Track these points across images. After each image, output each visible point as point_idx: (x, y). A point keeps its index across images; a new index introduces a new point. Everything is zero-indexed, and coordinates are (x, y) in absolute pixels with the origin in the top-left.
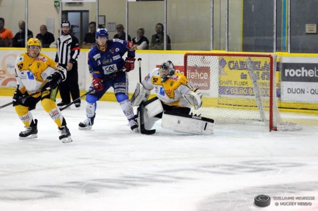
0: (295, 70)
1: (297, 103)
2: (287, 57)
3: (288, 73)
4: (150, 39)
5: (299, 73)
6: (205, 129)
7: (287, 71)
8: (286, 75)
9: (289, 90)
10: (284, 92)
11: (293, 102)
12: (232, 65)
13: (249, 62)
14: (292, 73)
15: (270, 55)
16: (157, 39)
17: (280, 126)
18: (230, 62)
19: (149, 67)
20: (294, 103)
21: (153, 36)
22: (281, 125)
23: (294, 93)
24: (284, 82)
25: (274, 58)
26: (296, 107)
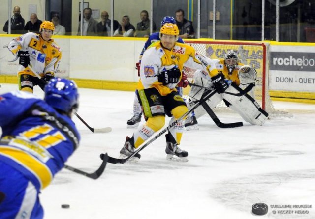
0: (284, 59)
1: (286, 92)
2: (275, 46)
3: (276, 62)
4: (135, 26)
5: (287, 62)
6: (256, 118)
7: (275, 60)
8: (274, 64)
9: (278, 79)
10: (272, 81)
11: (281, 91)
12: (219, 53)
13: (241, 51)
14: (280, 61)
15: (263, 44)
16: (143, 27)
17: (272, 115)
18: (218, 50)
19: (134, 54)
20: (283, 92)
21: (138, 24)
22: (273, 113)
23: (283, 82)
24: (272, 71)
25: (266, 46)
26: (284, 96)
